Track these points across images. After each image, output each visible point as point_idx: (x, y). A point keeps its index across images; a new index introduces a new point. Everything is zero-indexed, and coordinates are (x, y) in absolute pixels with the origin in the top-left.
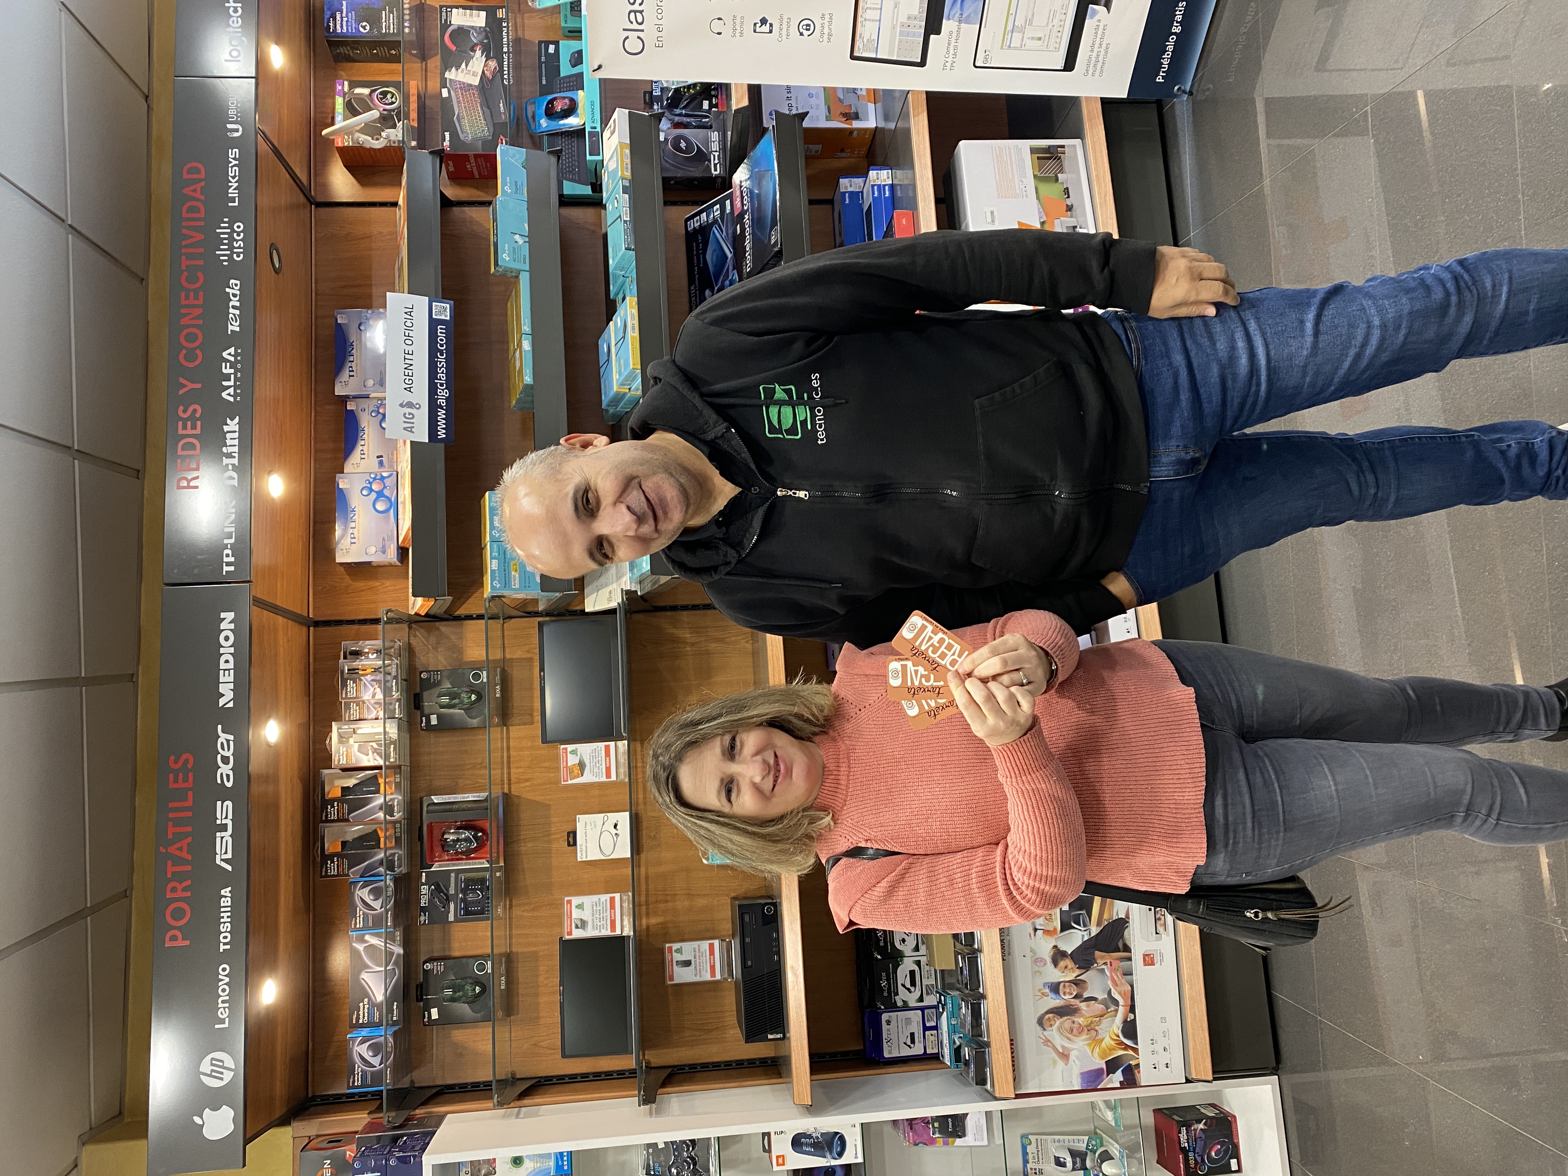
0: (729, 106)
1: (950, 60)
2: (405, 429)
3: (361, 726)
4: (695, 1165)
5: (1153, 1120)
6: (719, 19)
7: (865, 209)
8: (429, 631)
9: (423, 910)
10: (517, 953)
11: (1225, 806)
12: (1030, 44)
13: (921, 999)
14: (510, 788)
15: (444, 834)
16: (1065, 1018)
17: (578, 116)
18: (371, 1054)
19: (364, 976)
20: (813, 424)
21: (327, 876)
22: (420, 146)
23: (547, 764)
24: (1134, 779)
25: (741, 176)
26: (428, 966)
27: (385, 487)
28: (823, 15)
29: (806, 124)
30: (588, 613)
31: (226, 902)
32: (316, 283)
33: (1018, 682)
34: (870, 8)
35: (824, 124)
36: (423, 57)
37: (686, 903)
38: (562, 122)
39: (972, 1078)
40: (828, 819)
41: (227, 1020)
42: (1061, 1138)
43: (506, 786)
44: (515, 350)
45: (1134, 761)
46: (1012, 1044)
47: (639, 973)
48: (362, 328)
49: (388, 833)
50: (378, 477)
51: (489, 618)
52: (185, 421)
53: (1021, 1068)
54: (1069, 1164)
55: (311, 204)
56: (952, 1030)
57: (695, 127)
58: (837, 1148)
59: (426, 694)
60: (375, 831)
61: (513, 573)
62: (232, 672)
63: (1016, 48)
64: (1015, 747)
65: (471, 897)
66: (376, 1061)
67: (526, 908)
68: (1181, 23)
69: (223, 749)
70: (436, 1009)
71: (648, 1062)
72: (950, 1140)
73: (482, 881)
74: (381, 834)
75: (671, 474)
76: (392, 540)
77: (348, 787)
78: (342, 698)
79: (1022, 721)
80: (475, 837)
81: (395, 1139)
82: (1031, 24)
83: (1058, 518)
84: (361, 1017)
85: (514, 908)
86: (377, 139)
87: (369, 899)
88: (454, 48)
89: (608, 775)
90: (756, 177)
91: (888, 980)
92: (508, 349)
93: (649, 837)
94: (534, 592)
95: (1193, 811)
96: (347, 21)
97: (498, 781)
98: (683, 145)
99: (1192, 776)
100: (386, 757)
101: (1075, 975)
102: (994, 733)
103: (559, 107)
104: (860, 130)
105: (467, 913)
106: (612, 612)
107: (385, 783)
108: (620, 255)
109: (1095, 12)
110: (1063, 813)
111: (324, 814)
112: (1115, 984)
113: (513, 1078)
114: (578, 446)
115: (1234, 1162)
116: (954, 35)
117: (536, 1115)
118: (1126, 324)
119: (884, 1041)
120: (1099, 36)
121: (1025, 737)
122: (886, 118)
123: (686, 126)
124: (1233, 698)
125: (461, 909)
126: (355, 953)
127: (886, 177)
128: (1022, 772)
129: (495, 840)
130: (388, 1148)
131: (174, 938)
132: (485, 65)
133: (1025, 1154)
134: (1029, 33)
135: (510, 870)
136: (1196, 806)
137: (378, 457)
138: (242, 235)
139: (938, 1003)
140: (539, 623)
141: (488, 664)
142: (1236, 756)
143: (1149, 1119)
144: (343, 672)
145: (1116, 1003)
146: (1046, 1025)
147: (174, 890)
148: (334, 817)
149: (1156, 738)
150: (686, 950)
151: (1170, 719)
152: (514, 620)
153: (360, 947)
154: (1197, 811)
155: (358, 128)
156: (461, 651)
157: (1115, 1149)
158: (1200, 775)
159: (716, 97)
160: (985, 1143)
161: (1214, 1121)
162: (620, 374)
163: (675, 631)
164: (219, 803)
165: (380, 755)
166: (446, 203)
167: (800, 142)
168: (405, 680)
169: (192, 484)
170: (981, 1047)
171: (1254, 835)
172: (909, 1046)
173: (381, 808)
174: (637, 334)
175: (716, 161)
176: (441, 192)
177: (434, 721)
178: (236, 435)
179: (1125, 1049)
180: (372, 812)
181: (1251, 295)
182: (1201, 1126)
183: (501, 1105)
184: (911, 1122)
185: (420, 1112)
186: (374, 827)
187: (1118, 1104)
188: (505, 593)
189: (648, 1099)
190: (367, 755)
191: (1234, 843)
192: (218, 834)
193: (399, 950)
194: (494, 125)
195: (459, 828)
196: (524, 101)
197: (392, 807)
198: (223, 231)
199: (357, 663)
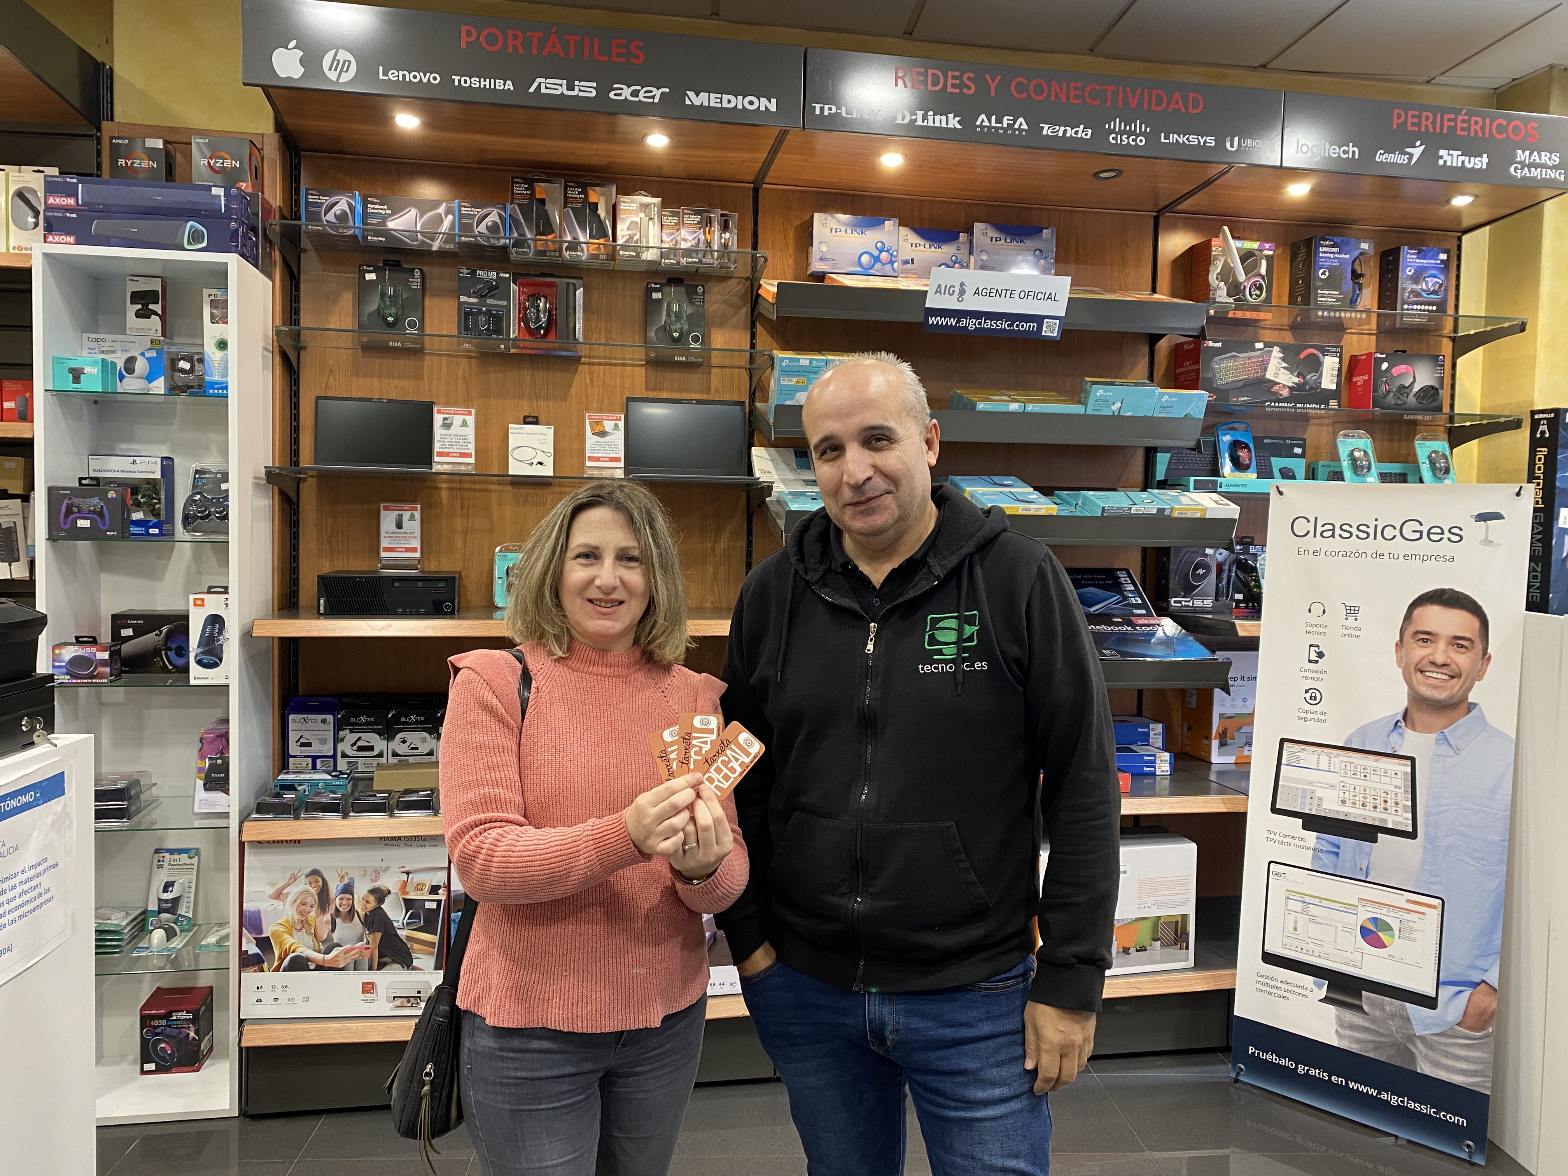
0: (1237, 618)
1: (1277, 837)
2: (939, 286)
3: (656, 226)
4: (202, 518)
5: (202, 985)
6: (1324, 612)
7: (1132, 747)
8: (743, 297)
9: (473, 273)
10: (423, 360)
11: (541, 1051)
12: (1291, 919)
13: (344, 756)
14: (584, 364)
15: (546, 297)
16: (316, 898)
17: (1232, 471)
18: (338, 212)
19: (413, 212)
20: (939, 661)
21: (513, 182)
22: (1209, 318)
23: (606, 401)
24: (577, 958)
25: (1168, 627)
26: (417, 273)
27: (883, 264)
28: (1325, 714)
29: (1218, 693)
30: (750, 449)
31: (499, 84)
32: (1082, 212)
33: (688, 840)
34: (1330, 760)
35: (1217, 711)
36: (1294, 328)
37: (459, 527)
38: (1227, 455)
39: (264, 800)
40: (560, 653)
41: (387, 78)
42: (193, 890)
43: (587, 360)
44: (1009, 396)
45: (594, 960)
46: (295, 841)
47: (393, 476)
48: (1037, 252)
49: (550, 243)
50: (893, 259)
51: (751, 354)
52: (960, 78)
53: (271, 850)
54: (165, 896)
55: (1158, 212)
56: (313, 784)
57: (1217, 585)
58: (206, 659)
59: (682, 289)
60: (553, 232)
61: (795, 379)
62: (719, 105)
63: (1287, 904)
64: (623, 835)
65: (482, 319)
66: (330, 217)
67: (467, 371)
68: (1307, 1074)
69: (646, 92)
70: (375, 278)
71: (305, 480)
72: (203, 775)
73: (499, 331)
74: (550, 237)
75: (897, 522)
76: (833, 266)
77: (597, 209)
78: (683, 210)
79: (650, 842)
80: (540, 327)
81: (254, 230)
82: (1311, 921)
83: (834, 899)
84: (374, 206)
85: (467, 360)
86: (1217, 278)
87: (488, 221)
88: (1302, 356)
89: (591, 459)
90: (1167, 642)
91: (366, 724)
92: (1010, 389)
93: (527, 496)
94: (775, 399)
95: (540, 1016)
96: (1330, 258)
97: (593, 353)
98: (1201, 571)
99: (575, 1017)
100: (625, 247)
101: (359, 910)
102: (640, 813)
103: (1242, 454)
104: (1210, 746)
105: (467, 314)
106: (750, 471)
107: (600, 244)
108: (1097, 501)
109: (1320, 986)
110: (553, 880)
111: (573, 184)
112: (347, 952)
113: (301, 348)
114: (929, 436)
115: (152, 1066)
116: (1302, 843)
117: (264, 367)
118: (1020, 979)
119: (305, 716)
120: (1296, 990)
121: (632, 845)
122: (1220, 773)
123: (1219, 575)
124: (646, 1068)
125: (471, 309)
126: (436, 204)
127: (1163, 769)
128: (598, 841)
129: (536, 345)
130: (247, 222)
131: (469, 34)
132: (1284, 386)
133: (180, 851)
134: (1302, 919)
135: (505, 357)
136: (544, 1020)
137: (912, 260)
138: (1134, 143)
139: (340, 772)
140: (744, 402)
141: (707, 350)
142: (589, 1066)
143: (204, 980)
144: (709, 212)
145: (327, 952)
146: (312, 878)
147: (515, 37)
148: (570, 194)
149: (615, 984)
150: (413, 524)
151: (631, 1000)
152: (748, 378)
153: (441, 210)
154: (540, 1021)
155: (1229, 260)
156: (722, 325)
157: (177, 943)
158: (575, 1026)
159: (1246, 607)
160: (196, 811)
161: (196, 1048)
162: (983, 494)
163: (727, 533)
164: (594, 85)
165: (627, 241)
166: (1154, 339)
167: (1200, 684)
168: (697, 271)
169: (900, 81)
170: (292, 811)
171: (508, 1078)
172: (298, 741)
173: (574, 238)
174: (1021, 512)
175: (1184, 603)
176: (1165, 335)
177: (656, 296)
178: (944, 125)
179: (280, 958)
180: (572, 231)
181: (1044, 1107)
182: (192, 1034)
183: (278, 333)
184: (225, 736)
185: (277, 254)
186: (558, 232)
187: (223, 949)
188: (776, 372)
189: (271, 476)
190: (628, 229)
191: (503, 1057)
192: (565, 82)
193: (435, 246)
194: (1228, 390)
195: (550, 312)
196: (1249, 421)
197: (576, 250)
198: (1138, 126)
199: (717, 226)
